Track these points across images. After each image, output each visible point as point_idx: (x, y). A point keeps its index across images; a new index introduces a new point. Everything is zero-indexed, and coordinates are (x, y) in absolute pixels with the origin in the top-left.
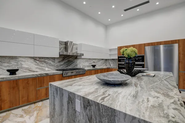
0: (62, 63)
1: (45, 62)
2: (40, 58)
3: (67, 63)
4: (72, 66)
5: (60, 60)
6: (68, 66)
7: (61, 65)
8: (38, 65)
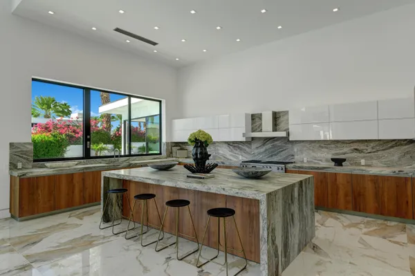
0: (262, 150)
1: (239, 148)
2: (234, 142)
3: (271, 151)
4: (281, 156)
5: (259, 145)
6: (272, 156)
7: (260, 154)
8: (232, 151)
